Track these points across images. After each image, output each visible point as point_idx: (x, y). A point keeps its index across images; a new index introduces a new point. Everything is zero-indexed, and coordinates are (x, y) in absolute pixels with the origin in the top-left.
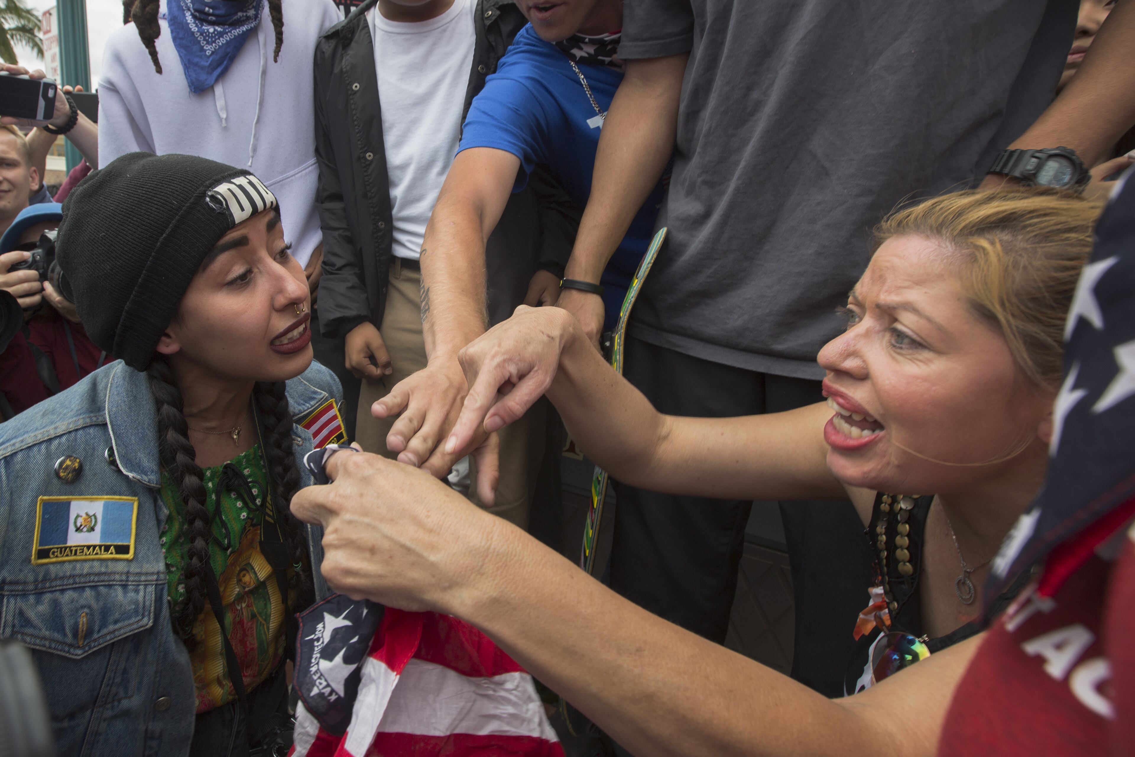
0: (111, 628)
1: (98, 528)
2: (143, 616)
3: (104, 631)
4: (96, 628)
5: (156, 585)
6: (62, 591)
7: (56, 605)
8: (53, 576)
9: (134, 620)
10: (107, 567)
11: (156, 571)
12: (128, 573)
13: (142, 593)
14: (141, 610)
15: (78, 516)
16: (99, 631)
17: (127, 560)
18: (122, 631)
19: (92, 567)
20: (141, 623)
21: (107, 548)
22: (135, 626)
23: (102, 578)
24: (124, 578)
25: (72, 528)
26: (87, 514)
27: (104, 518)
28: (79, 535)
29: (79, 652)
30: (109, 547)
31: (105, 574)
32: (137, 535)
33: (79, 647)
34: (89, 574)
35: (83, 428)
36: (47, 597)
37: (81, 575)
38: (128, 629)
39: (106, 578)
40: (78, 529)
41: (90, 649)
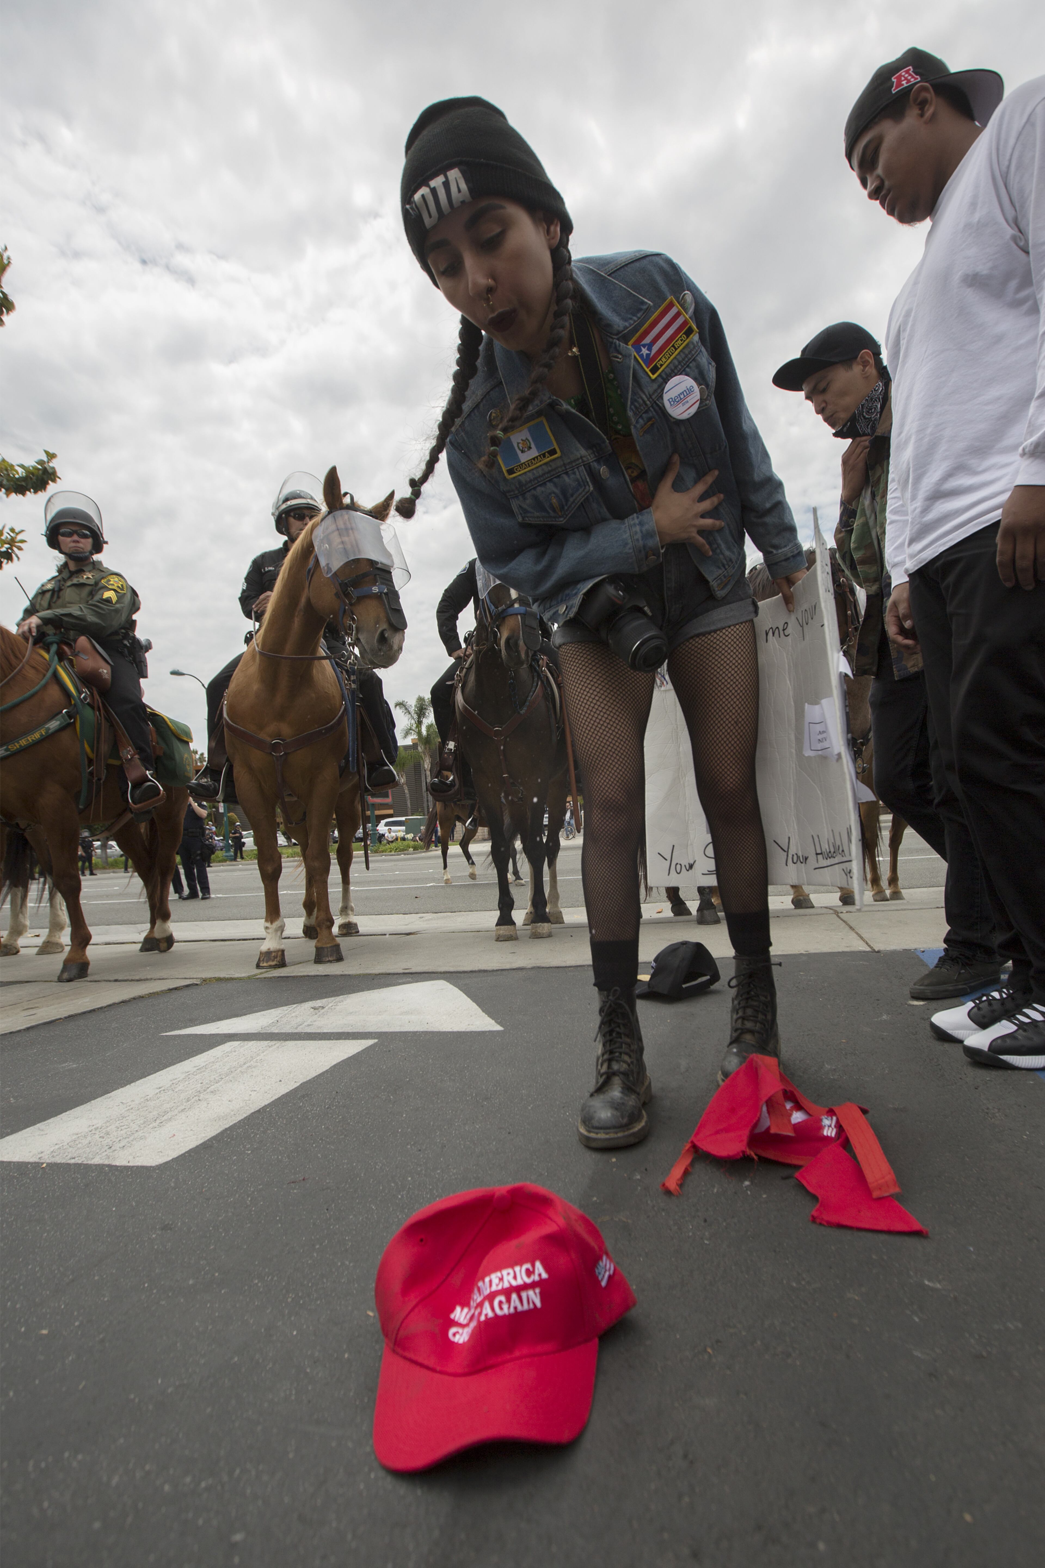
0: (571, 500)
1: (533, 446)
2: (585, 486)
3: (569, 503)
4: (564, 503)
5: (584, 465)
6: (535, 489)
7: (535, 498)
8: (524, 482)
9: (581, 490)
10: (551, 466)
11: (579, 456)
12: (564, 465)
13: (577, 473)
14: (582, 483)
15: (518, 443)
16: (566, 505)
17: (558, 458)
18: (578, 499)
19: (534, 474)
20: (586, 491)
21: (544, 455)
22: (583, 493)
23: (552, 473)
24: (563, 468)
25: (519, 452)
26: (522, 440)
27: (533, 438)
28: (525, 454)
29: (562, 519)
30: (544, 454)
31: (552, 470)
32: (556, 439)
33: (560, 517)
34: (544, 474)
35: (492, 390)
36: (528, 495)
37: (540, 477)
38: (580, 497)
39: (554, 473)
40: (523, 452)
41: (567, 516)
